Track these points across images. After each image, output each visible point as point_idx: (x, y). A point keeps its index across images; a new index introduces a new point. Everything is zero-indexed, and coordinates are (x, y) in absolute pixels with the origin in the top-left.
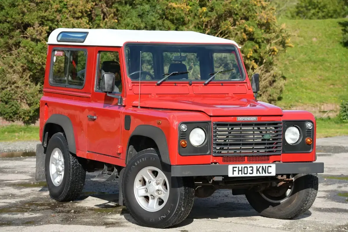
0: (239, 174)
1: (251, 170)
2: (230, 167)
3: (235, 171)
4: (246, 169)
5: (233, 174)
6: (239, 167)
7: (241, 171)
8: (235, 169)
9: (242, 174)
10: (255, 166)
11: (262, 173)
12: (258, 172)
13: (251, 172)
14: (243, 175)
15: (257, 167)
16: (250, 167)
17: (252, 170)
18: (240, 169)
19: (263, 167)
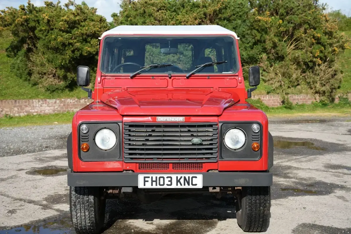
0: (152, 185)
1: (169, 181)
2: (141, 177)
3: (148, 181)
4: (162, 179)
5: (145, 185)
6: (152, 177)
7: (156, 181)
8: (146, 179)
9: (156, 185)
10: (174, 177)
11: (185, 185)
12: (179, 183)
13: (169, 183)
14: (158, 187)
15: (177, 177)
16: (167, 177)
17: (171, 181)
18: (154, 179)
19: (185, 178)
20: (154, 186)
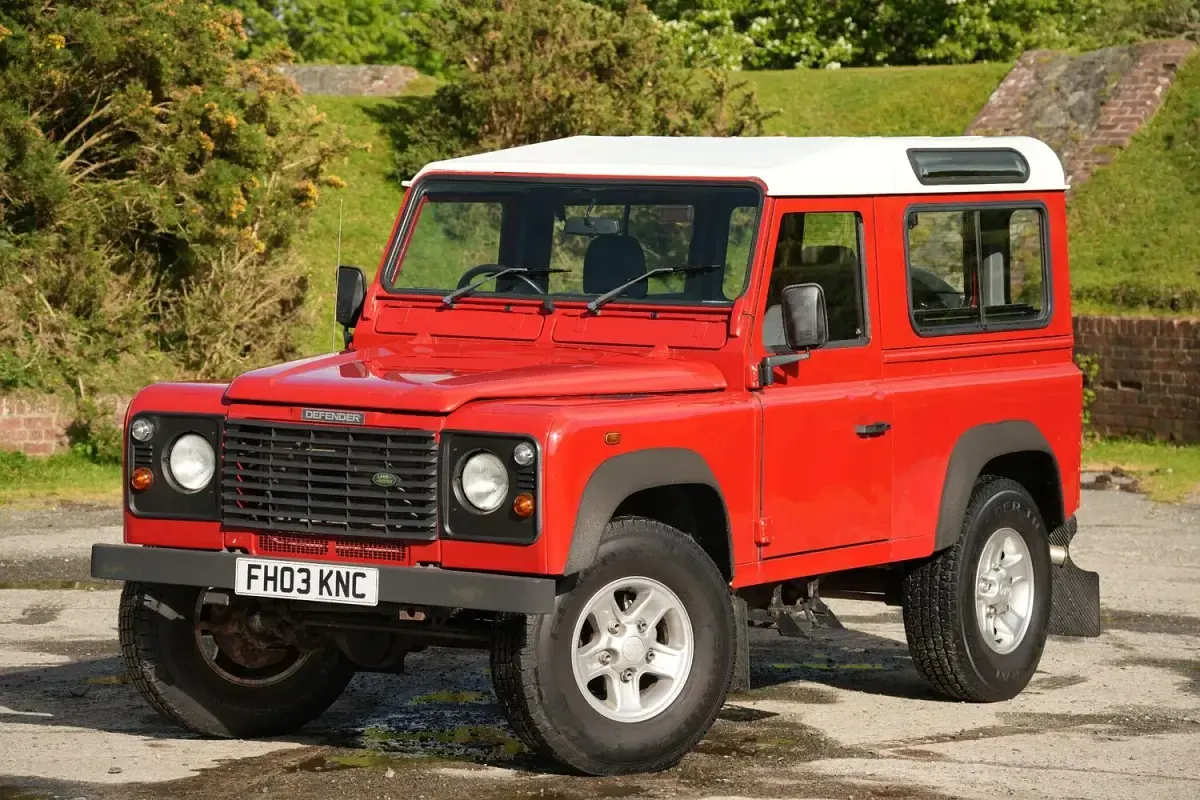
0: (265, 589)
2: (242, 564)
3: (256, 577)
4: (287, 574)
5: (249, 587)
6: (266, 567)
7: (274, 579)
8: (254, 572)
9: (275, 590)
10: (315, 569)
11: (337, 594)
12: (325, 588)
13: (304, 587)
14: (280, 594)
15: (321, 572)
16: (301, 571)
17: (306, 581)
18: (271, 573)
20: (270, 593)
